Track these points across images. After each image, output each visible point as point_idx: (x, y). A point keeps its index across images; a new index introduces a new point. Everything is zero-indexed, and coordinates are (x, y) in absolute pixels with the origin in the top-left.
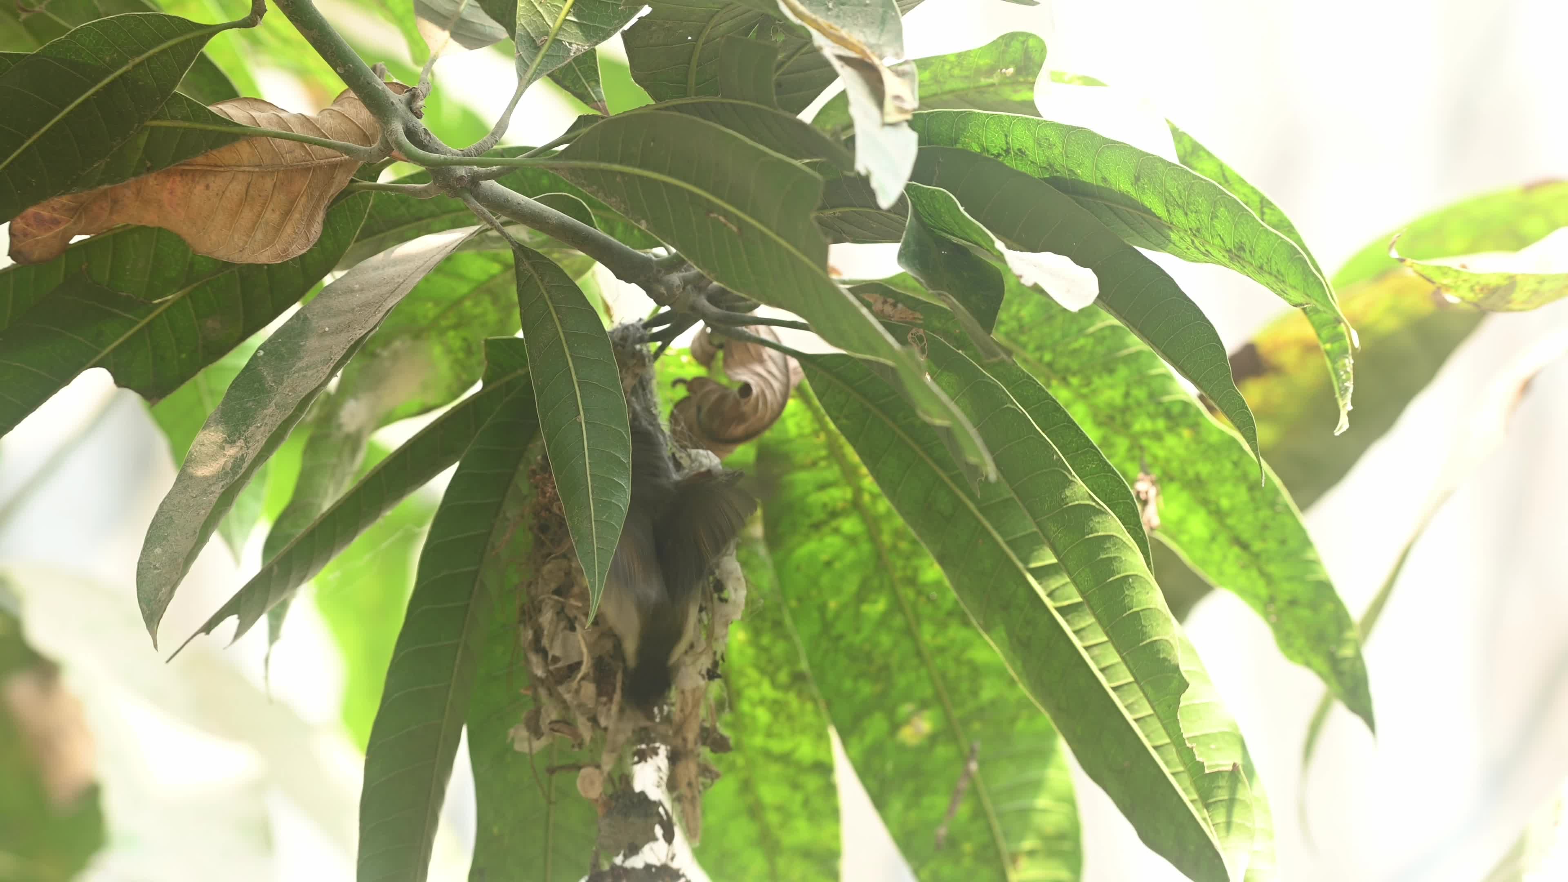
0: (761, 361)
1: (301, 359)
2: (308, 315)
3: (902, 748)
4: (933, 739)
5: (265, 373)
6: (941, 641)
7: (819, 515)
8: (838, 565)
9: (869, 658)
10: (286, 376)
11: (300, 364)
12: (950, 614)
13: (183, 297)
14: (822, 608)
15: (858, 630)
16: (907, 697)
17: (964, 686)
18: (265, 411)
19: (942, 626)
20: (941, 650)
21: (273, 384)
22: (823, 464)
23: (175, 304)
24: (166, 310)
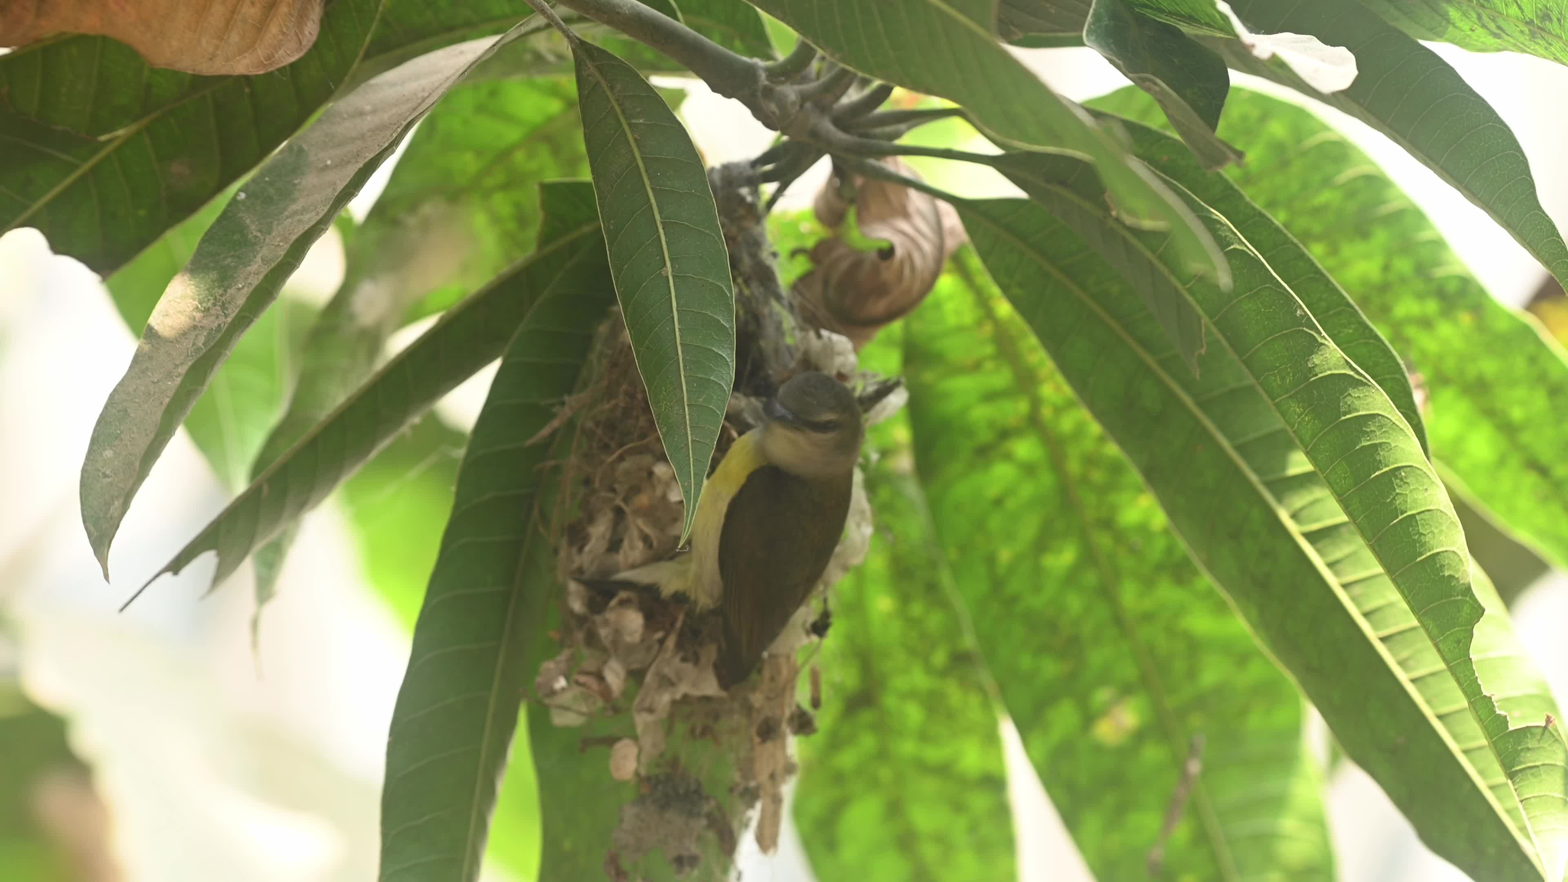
0: (905, 215)
1: (294, 201)
2: (305, 147)
3: (1098, 749)
4: (1139, 737)
5: (248, 221)
6: (1147, 604)
7: (985, 436)
8: (1011, 504)
9: (1053, 626)
10: (275, 223)
11: (294, 207)
12: (1159, 568)
13: (138, 133)
14: (991, 560)
15: (1037, 588)
16: (1103, 679)
17: (1179, 666)
18: (249, 268)
19: (1148, 583)
20: (1148, 617)
21: (259, 234)
22: (989, 365)
23: (128, 142)
24: (117, 150)
